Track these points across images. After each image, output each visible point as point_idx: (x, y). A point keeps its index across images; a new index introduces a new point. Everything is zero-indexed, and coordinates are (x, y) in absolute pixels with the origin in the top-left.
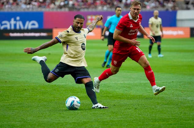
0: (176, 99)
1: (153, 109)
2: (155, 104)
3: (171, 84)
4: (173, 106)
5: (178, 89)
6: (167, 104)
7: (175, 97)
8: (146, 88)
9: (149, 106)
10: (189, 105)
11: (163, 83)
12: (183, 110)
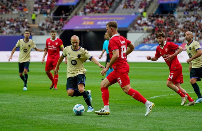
0: (30, 118)
1: (9, 128)
2: (11, 123)
3: (26, 104)
4: (27, 125)
5: (33, 109)
6: (22, 123)
7: (30, 117)
8: (3, 109)
9: (4, 125)
10: (42, 123)
11: (18, 103)
12: (37, 128)
